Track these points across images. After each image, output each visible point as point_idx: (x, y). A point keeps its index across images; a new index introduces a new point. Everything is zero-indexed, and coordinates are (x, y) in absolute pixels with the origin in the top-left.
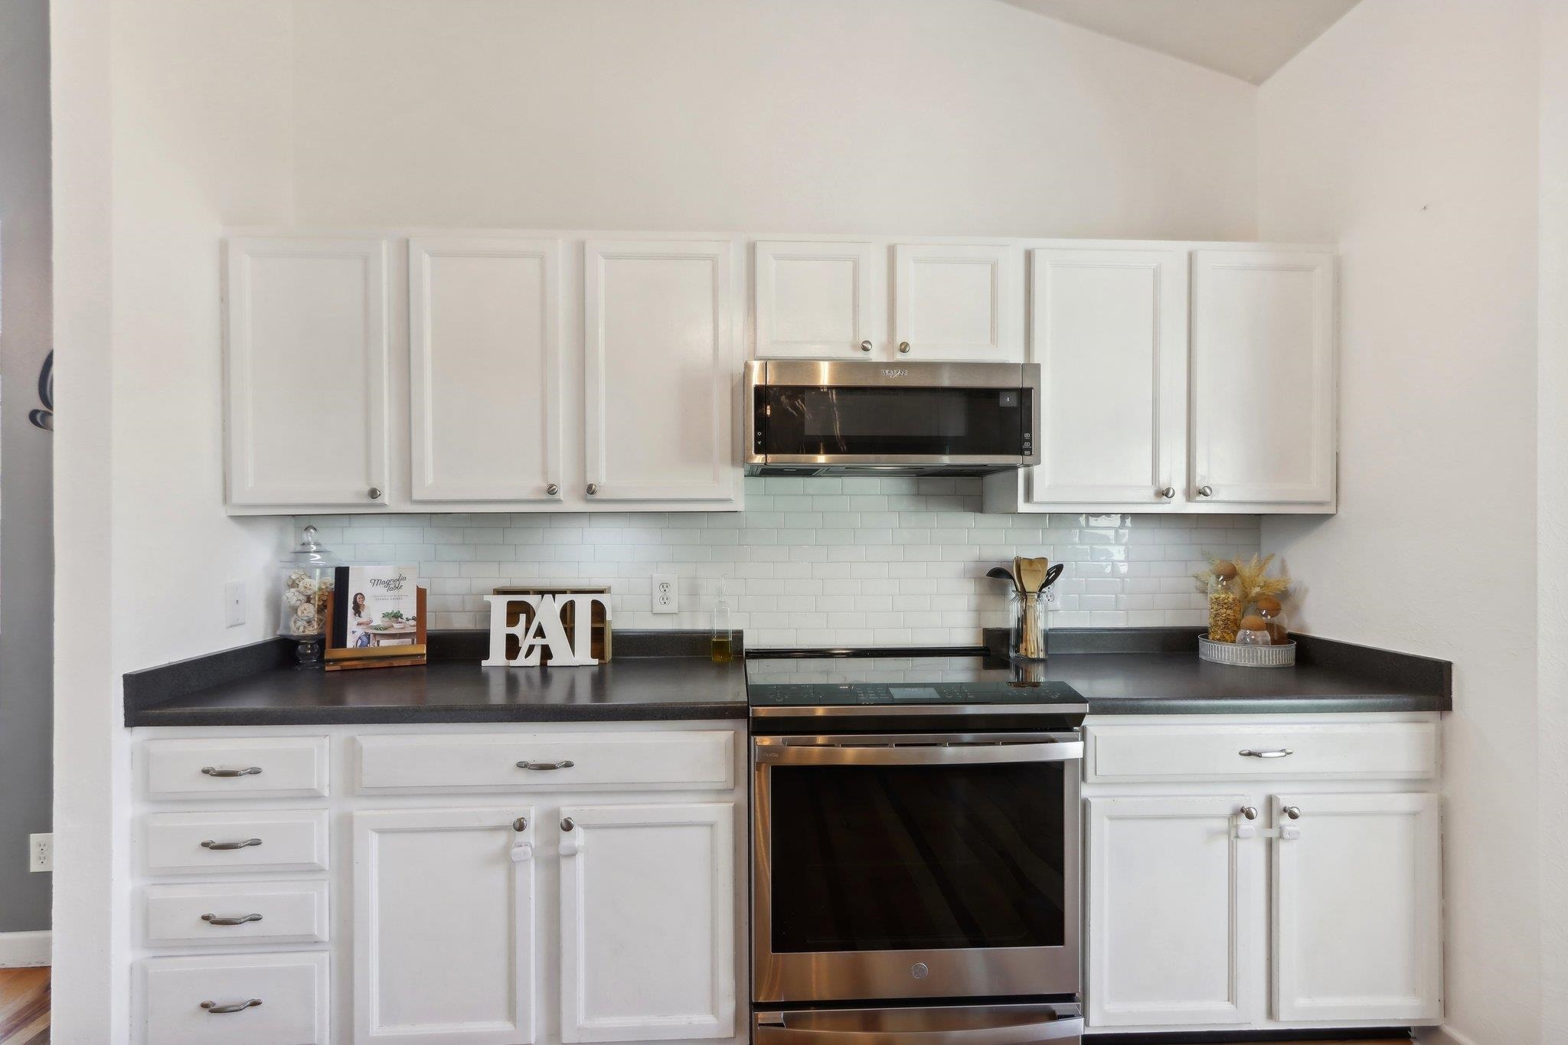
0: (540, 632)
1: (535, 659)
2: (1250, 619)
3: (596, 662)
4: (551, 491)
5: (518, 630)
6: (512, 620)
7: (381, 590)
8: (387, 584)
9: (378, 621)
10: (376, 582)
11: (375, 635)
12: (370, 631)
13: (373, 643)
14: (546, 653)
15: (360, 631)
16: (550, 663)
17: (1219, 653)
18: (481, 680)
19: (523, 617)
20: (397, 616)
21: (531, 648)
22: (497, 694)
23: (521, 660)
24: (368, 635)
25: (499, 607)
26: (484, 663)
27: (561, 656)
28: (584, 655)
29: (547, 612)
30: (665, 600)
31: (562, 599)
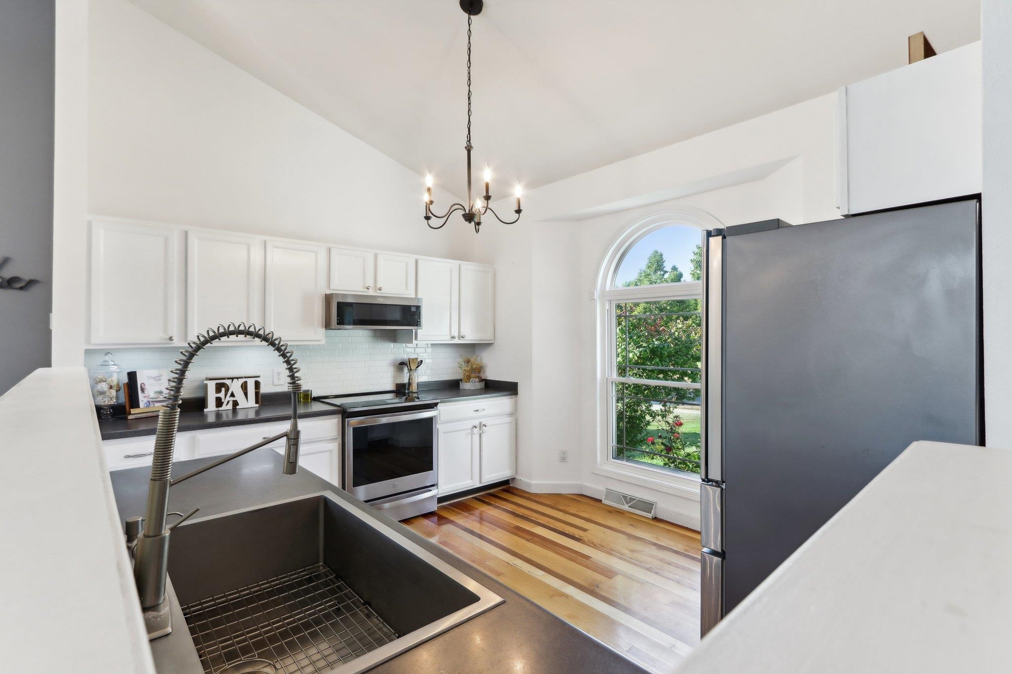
0: (232, 395)
1: (230, 406)
2: (473, 375)
3: (257, 405)
5: (222, 395)
7: (153, 381)
8: (155, 378)
9: (152, 395)
10: (150, 378)
11: (152, 401)
12: (149, 400)
13: (152, 405)
14: (235, 403)
15: (145, 400)
16: (238, 407)
17: (466, 386)
18: (204, 416)
19: (223, 389)
20: (161, 392)
21: (228, 402)
23: (224, 407)
24: (149, 402)
25: (211, 386)
26: (205, 410)
28: (251, 403)
29: (235, 387)
30: (279, 379)
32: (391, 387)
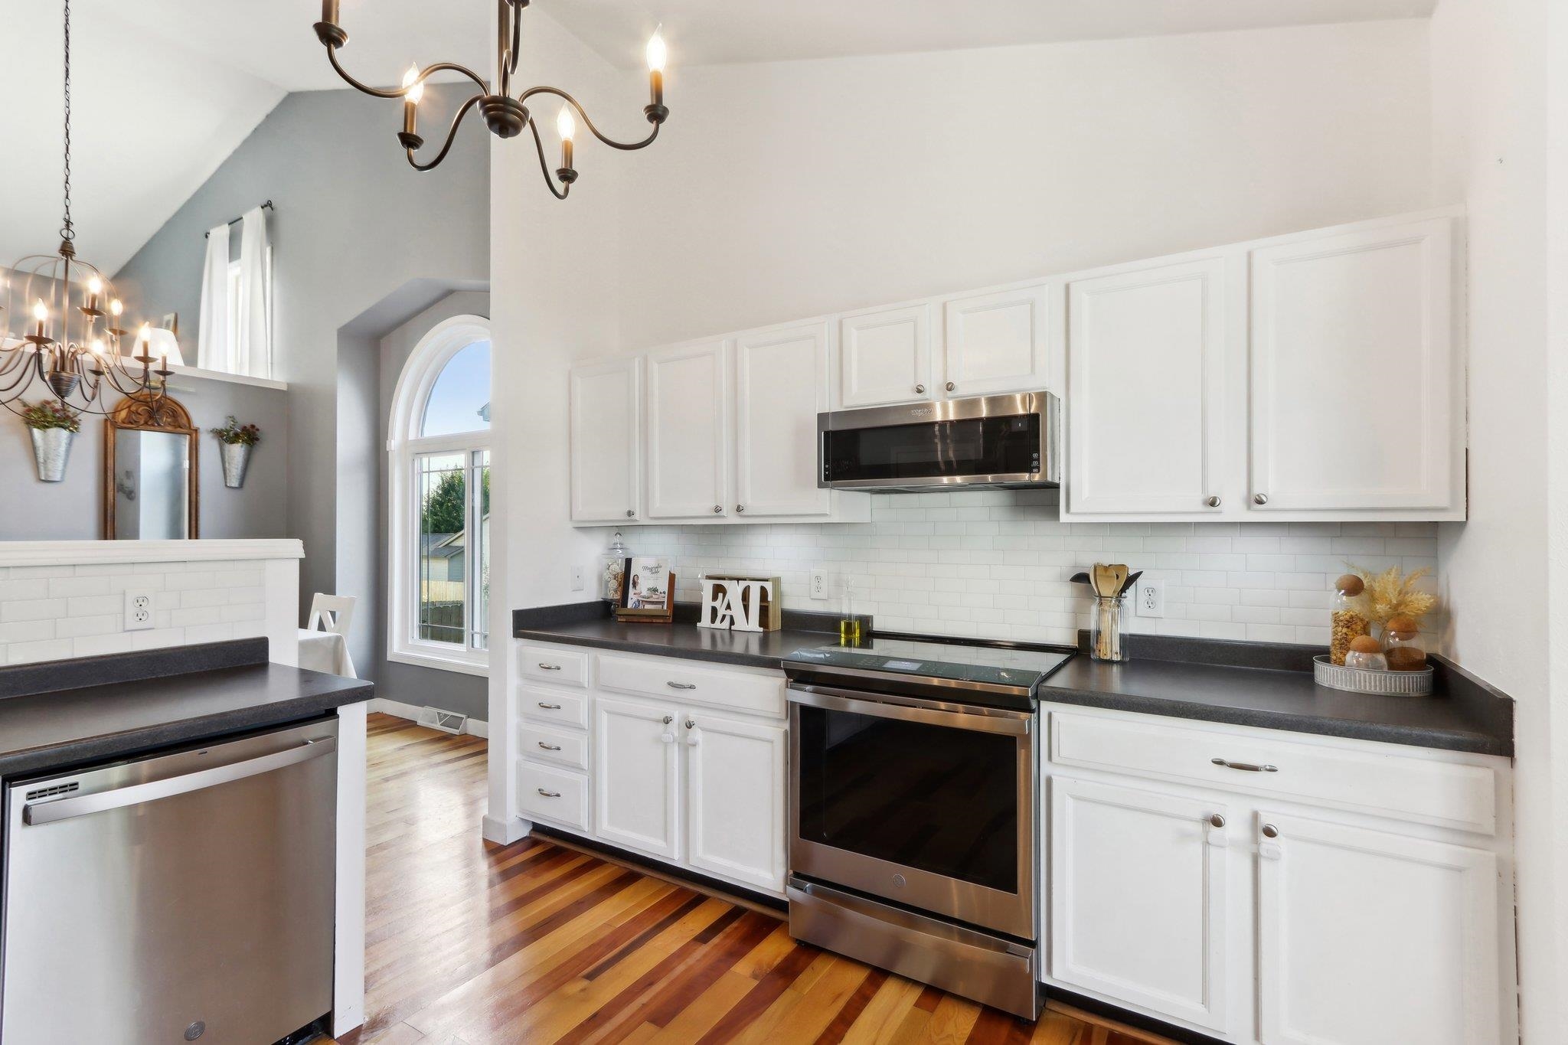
0: (729, 607)
1: (726, 624)
2: (1359, 640)
3: (761, 630)
4: (718, 510)
5: (717, 604)
6: (715, 598)
7: (648, 573)
8: (651, 569)
9: (645, 593)
10: (645, 568)
11: (643, 601)
12: (640, 599)
13: (641, 607)
14: (732, 622)
15: (635, 598)
16: (733, 627)
17: (1325, 674)
18: (696, 634)
19: (720, 595)
20: (655, 590)
21: (724, 617)
22: (706, 644)
23: (717, 624)
24: (639, 601)
25: (708, 587)
26: (698, 624)
27: (740, 624)
28: (754, 624)
30: (818, 589)
31: (743, 584)
32: (1064, 637)
